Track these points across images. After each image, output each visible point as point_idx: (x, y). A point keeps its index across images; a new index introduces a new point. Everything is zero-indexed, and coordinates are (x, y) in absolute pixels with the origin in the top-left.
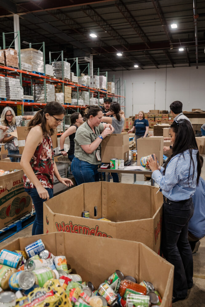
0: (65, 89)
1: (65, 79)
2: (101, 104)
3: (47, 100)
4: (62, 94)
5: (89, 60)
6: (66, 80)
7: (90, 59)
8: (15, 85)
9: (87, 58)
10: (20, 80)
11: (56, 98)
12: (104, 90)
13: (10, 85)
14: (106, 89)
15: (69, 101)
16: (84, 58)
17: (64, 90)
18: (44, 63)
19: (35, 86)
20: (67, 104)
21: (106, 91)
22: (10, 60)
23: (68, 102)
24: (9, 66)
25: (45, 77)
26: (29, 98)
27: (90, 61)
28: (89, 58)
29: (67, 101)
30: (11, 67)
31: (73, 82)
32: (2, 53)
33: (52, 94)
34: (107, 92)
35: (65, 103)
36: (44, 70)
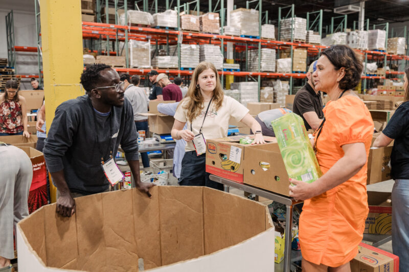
0: (295, 53)
1: (295, 40)
2: (369, 70)
3: (261, 68)
4: (290, 60)
5: (358, 9)
6: (298, 42)
7: (360, 8)
8: (212, 53)
9: (353, 7)
10: (221, 47)
11: (278, 66)
12: (380, 51)
13: (205, 54)
14: (384, 49)
15: (301, 69)
16: (347, 8)
17: (293, 55)
18: (259, 24)
19: (251, 52)
20: (297, 72)
21: (383, 51)
22: (207, 26)
23: (299, 70)
24: (206, 33)
25: (260, 40)
26: (232, 66)
27: (360, 10)
28: (358, 7)
29: (298, 68)
30: (209, 33)
31: (311, 43)
32: (197, 19)
33: (271, 60)
34: (387, 53)
35: (293, 72)
36: (260, 32)
